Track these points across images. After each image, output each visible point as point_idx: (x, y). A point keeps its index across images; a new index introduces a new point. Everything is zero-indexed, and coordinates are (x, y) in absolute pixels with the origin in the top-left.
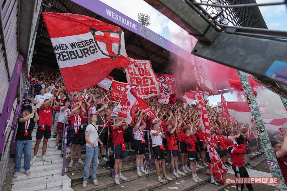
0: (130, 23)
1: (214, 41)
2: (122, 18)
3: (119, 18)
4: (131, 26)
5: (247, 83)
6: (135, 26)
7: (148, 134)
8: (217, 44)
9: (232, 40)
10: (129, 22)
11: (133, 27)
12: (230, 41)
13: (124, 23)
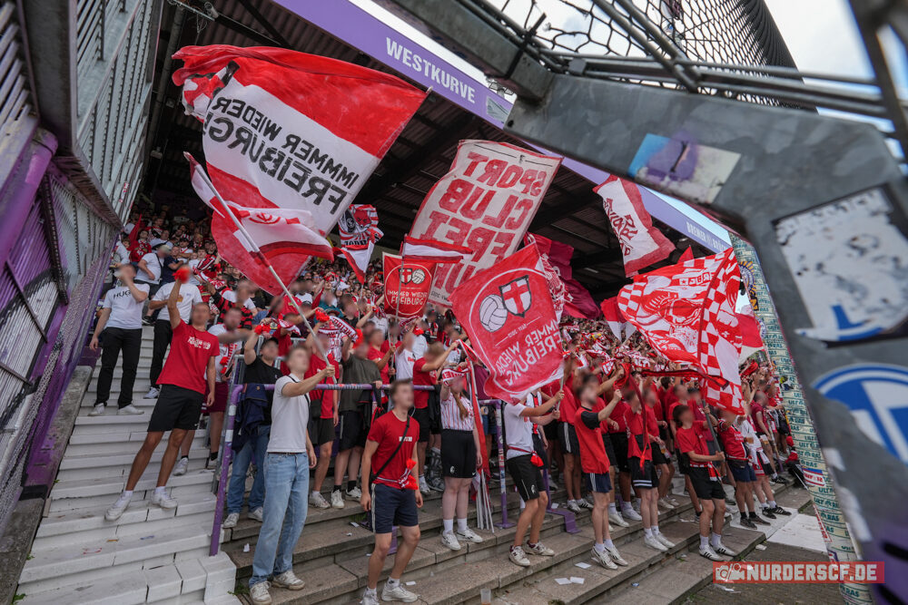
0: (455, 82)
1: (545, 97)
2: (434, 67)
3: (423, 65)
4: (457, 92)
5: (749, 253)
6: (469, 92)
7: (498, 412)
8: (551, 103)
9: (577, 90)
10: (453, 78)
11: (463, 95)
12: (574, 94)
13: (438, 81)
